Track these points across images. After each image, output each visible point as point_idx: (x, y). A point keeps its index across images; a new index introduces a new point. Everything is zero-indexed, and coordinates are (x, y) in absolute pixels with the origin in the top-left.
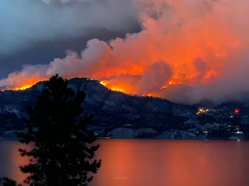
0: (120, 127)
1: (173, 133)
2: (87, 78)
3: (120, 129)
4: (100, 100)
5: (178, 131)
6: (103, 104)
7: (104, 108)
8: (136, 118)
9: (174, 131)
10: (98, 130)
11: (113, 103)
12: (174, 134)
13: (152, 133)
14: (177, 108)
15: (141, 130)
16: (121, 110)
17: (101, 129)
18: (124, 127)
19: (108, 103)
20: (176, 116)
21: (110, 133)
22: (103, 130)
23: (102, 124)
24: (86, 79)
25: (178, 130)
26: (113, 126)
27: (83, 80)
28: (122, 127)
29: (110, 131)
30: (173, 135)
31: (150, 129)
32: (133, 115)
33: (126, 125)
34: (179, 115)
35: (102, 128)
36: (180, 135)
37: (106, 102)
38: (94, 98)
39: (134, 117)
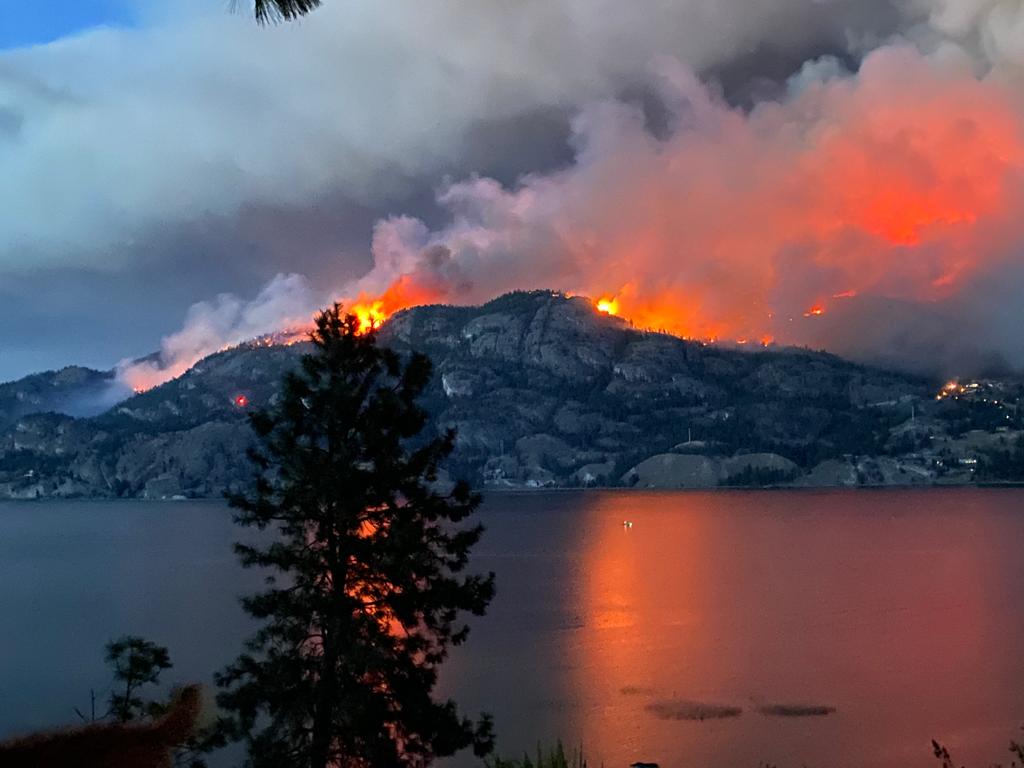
0: (666, 451)
1: (853, 468)
2: (553, 292)
3: (668, 459)
4: (595, 362)
5: (868, 459)
6: (606, 375)
7: (611, 388)
8: (719, 418)
9: (854, 462)
10: (595, 462)
11: (640, 372)
12: (857, 470)
13: (779, 468)
14: (863, 382)
15: (737, 462)
16: (667, 394)
17: (603, 461)
18: (680, 451)
19: (624, 372)
20: (861, 407)
21: (633, 471)
22: (611, 463)
23: (605, 442)
24: (548, 293)
25: (872, 456)
26: (644, 449)
27: (538, 299)
28: (675, 452)
29: (635, 465)
30: (854, 476)
31: (772, 456)
32: (710, 411)
33: (685, 444)
34: (872, 405)
35: (606, 455)
36: (878, 473)
37: (617, 370)
38: (577, 358)
39: (713, 416)
